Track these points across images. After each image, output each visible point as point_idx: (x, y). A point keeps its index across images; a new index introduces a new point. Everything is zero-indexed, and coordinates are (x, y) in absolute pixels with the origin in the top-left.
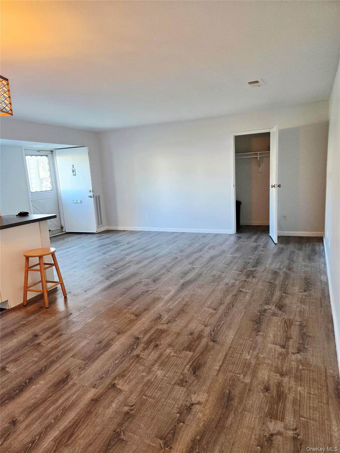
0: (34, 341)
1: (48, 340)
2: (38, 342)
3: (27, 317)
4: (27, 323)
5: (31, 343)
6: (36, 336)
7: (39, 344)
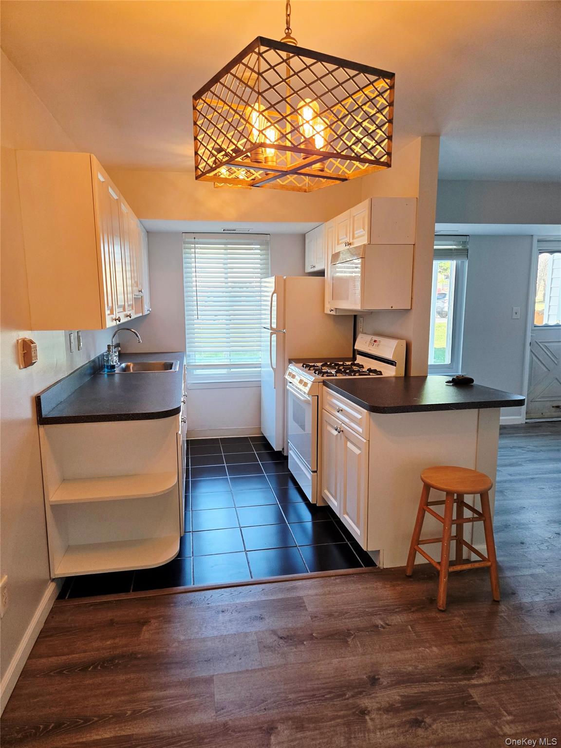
0: (361, 693)
1: (385, 716)
2: (366, 702)
3: (393, 612)
4: (382, 627)
5: (353, 696)
6: (374, 681)
7: (364, 712)
